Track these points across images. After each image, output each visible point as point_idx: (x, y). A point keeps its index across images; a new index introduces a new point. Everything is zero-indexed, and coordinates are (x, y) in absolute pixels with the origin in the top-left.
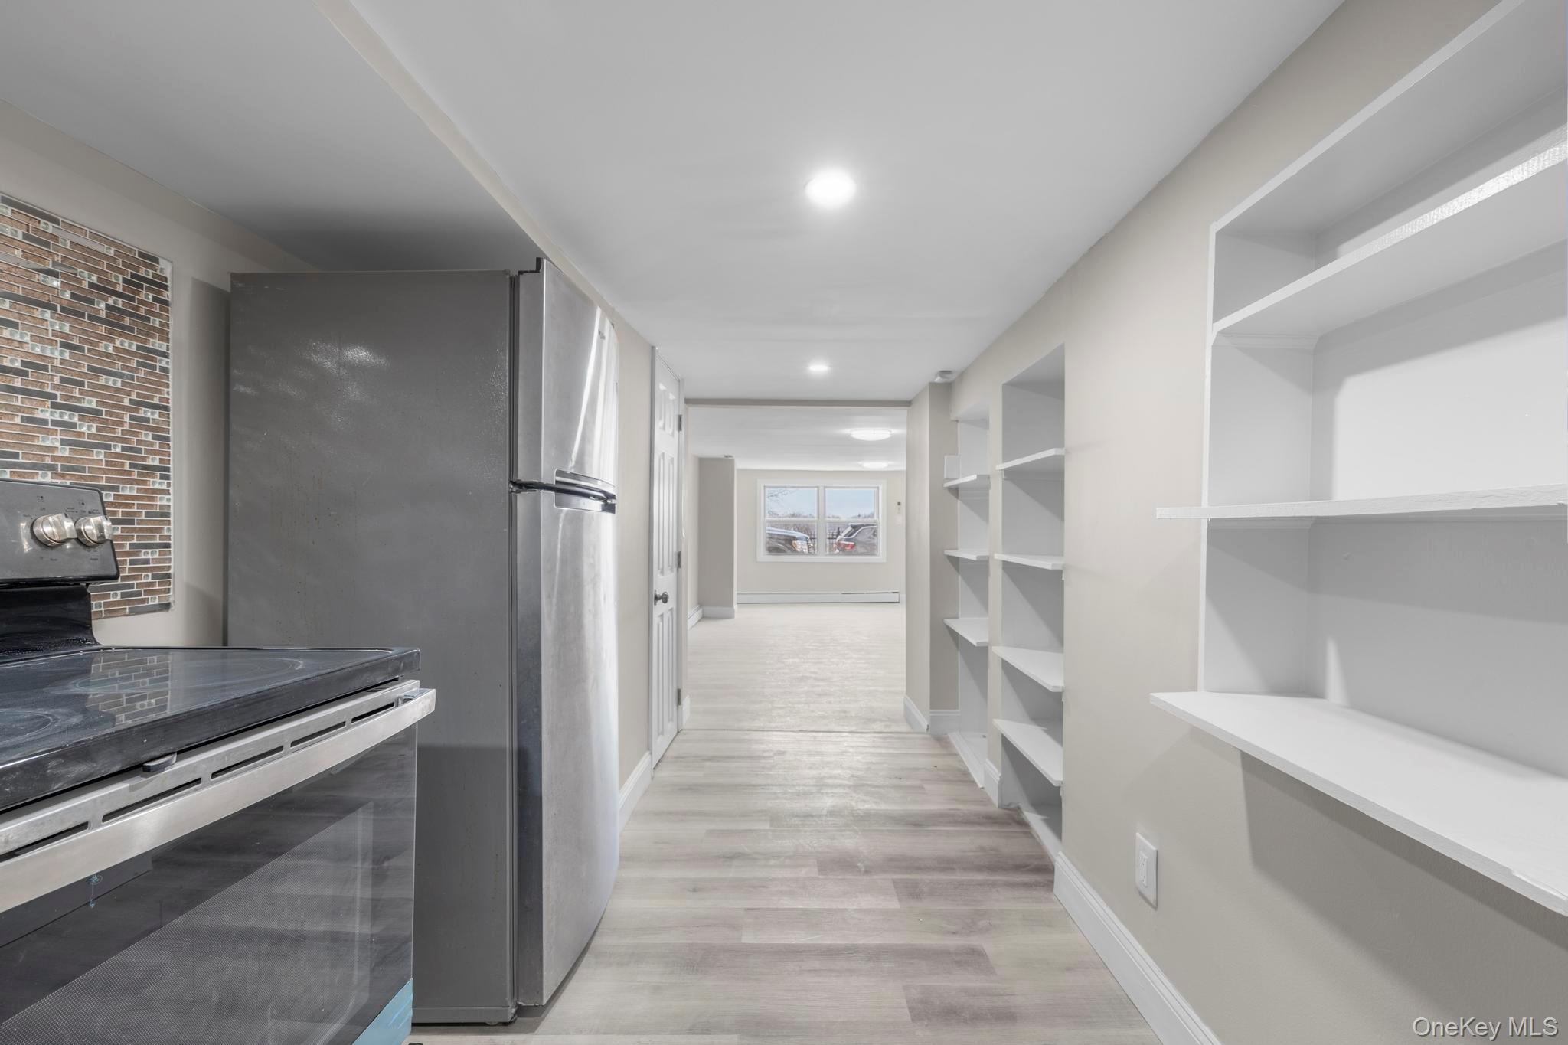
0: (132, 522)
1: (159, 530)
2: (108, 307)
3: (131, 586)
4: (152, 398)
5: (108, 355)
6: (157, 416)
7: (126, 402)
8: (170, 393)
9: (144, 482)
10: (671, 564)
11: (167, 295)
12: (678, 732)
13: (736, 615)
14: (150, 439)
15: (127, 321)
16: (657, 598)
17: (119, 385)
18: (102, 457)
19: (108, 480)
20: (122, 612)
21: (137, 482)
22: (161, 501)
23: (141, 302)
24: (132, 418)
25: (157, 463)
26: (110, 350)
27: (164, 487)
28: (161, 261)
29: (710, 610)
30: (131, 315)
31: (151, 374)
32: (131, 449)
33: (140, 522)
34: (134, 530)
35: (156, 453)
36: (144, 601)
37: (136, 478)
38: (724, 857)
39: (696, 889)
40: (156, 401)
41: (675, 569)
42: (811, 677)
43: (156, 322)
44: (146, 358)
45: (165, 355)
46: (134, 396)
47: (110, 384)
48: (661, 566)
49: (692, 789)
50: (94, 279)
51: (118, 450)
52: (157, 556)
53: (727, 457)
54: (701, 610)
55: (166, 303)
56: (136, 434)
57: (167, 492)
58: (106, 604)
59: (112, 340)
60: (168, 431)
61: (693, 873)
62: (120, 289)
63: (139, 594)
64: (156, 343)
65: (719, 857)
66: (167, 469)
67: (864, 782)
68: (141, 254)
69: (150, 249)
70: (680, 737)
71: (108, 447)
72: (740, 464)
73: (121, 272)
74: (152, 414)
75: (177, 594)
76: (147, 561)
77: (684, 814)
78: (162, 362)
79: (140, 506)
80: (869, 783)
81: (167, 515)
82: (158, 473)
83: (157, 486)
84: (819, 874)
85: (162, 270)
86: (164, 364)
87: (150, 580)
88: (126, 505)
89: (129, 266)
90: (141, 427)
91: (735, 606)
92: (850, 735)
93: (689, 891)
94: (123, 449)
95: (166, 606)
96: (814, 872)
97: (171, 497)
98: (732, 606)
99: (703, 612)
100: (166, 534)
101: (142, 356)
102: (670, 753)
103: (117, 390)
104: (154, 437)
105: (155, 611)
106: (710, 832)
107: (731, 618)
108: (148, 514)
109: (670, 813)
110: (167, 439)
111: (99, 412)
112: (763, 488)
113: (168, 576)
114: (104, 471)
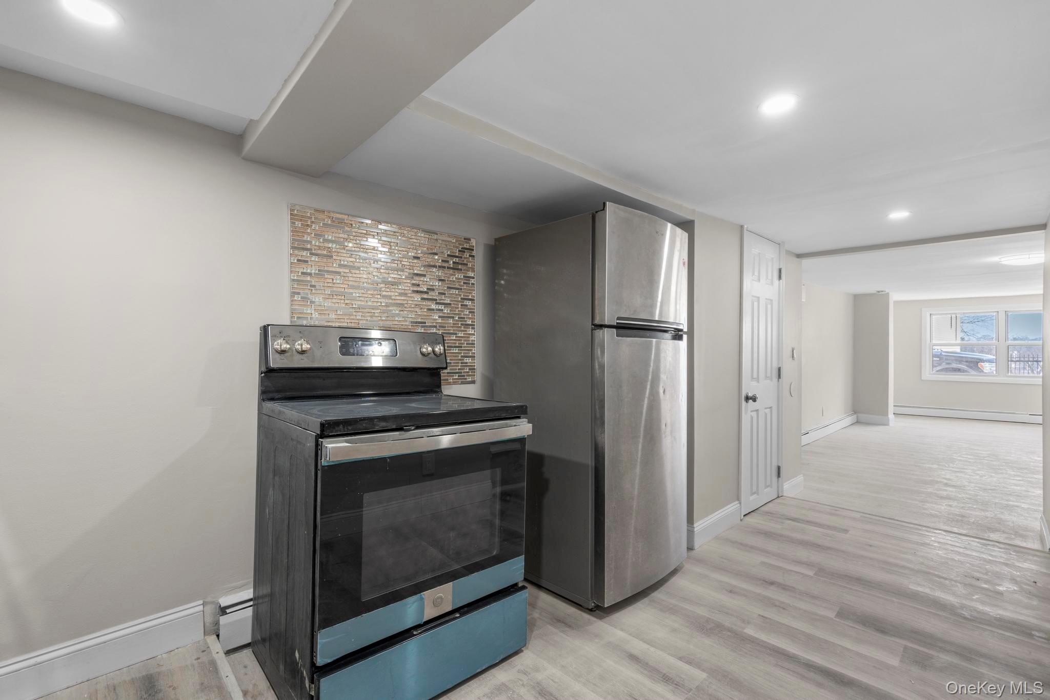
0: (461, 347)
1: (471, 350)
2: (454, 262)
3: (461, 373)
4: (469, 296)
5: (454, 281)
6: (470, 304)
7: (460, 299)
8: (474, 294)
9: (466, 331)
10: (769, 375)
11: (474, 253)
12: (778, 497)
13: (891, 423)
14: (468, 313)
15: (460, 267)
16: (747, 398)
17: (457, 292)
18: (451, 321)
19: (454, 330)
20: (458, 383)
21: (463, 331)
22: (472, 338)
23: (465, 258)
24: (462, 305)
25: (470, 323)
26: (454, 279)
27: (473, 332)
28: (472, 240)
29: (863, 417)
30: (461, 264)
31: (469, 287)
32: (461, 318)
33: (465, 347)
34: (462, 350)
35: (470, 318)
36: (466, 379)
37: (463, 329)
38: (764, 581)
39: (732, 591)
40: (470, 297)
41: (775, 379)
42: (941, 482)
43: (470, 265)
44: (467, 280)
45: (473, 278)
46: (462, 297)
47: (454, 292)
48: (755, 376)
49: (768, 534)
50: (449, 253)
51: (457, 319)
52: (470, 361)
53: (879, 292)
54: (855, 416)
55: (473, 256)
56: (463, 311)
57: (474, 334)
58: (453, 379)
59: (455, 275)
60: (474, 309)
61: (735, 582)
62: (457, 255)
63: (464, 376)
64: (471, 274)
65: (760, 580)
66: (474, 325)
67: (931, 571)
68: (465, 239)
69: (468, 236)
70: (778, 500)
71: (453, 317)
72: (895, 296)
73: (457, 247)
74: (469, 302)
75: (478, 377)
76: (467, 363)
77: (752, 547)
78: (472, 281)
79: (465, 340)
80: (937, 573)
81: (474, 344)
82: (471, 327)
83: (470, 332)
84: (835, 617)
85: (472, 243)
86: (473, 282)
87: (468, 371)
88: (460, 340)
89: (460, 244)
90: (465, 308)
91: (891, 416)
92: (944, 533)
93: (727, 590)
94: (459, 318)
95: (473, 382)
96: (832, 615)
97: (475, 336)
98: (887, 415)
99: (857, 417)
100: (474, 352)
101: (465, 280)
102: (765, 509)
103: (456, 295)
104: (469, 312)
105: (470, 383)
106: (763, 563)
107: (886, 425)
108: (467, 344)
109: (741, 544)
110: (474, 312)
111: (450, 304)
112: (929, 316)
113: (474, 369)
114: (452, 327)
